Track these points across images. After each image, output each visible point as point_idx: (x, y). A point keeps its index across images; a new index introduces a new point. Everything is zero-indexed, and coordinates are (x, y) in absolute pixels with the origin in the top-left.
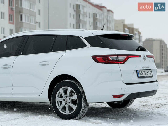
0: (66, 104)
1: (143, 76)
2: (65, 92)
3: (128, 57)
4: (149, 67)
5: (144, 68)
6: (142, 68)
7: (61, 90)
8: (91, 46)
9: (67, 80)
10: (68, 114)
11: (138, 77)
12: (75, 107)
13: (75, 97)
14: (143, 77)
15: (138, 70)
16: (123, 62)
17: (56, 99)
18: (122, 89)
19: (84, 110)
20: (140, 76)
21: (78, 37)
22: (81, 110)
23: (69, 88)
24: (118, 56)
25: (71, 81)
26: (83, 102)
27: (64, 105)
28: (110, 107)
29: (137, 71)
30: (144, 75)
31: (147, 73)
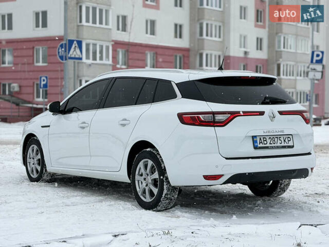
0: (147, 185)
1: (268, 145)
2: (146, 166)
3: (234, 115)
4: (282, 131)
5: (269, 132)
6: (264, 132)
7: (141, 165)
8: (182, 97)
9: (148, 150)
10: (148, 201)
11: (256, 148)
12: (155, 191)
13: (156, 175)
14: (267, 148)
15: (256, 136)
16: (223, 124)
17: (136, 177)
18: (217, 167)
19: (169, 196)
20: (259, 146)
21: (169, 83)
22: (163, 195)
23: (149, 160)
24: (214, 113)
25: (152, 151)
26: (165, 184)
27: (144, 186)
28: (252, 193)
29: (253, 137)
30: (270, 144)
31: (279, 142)
